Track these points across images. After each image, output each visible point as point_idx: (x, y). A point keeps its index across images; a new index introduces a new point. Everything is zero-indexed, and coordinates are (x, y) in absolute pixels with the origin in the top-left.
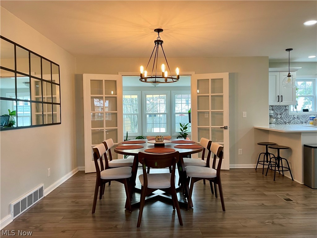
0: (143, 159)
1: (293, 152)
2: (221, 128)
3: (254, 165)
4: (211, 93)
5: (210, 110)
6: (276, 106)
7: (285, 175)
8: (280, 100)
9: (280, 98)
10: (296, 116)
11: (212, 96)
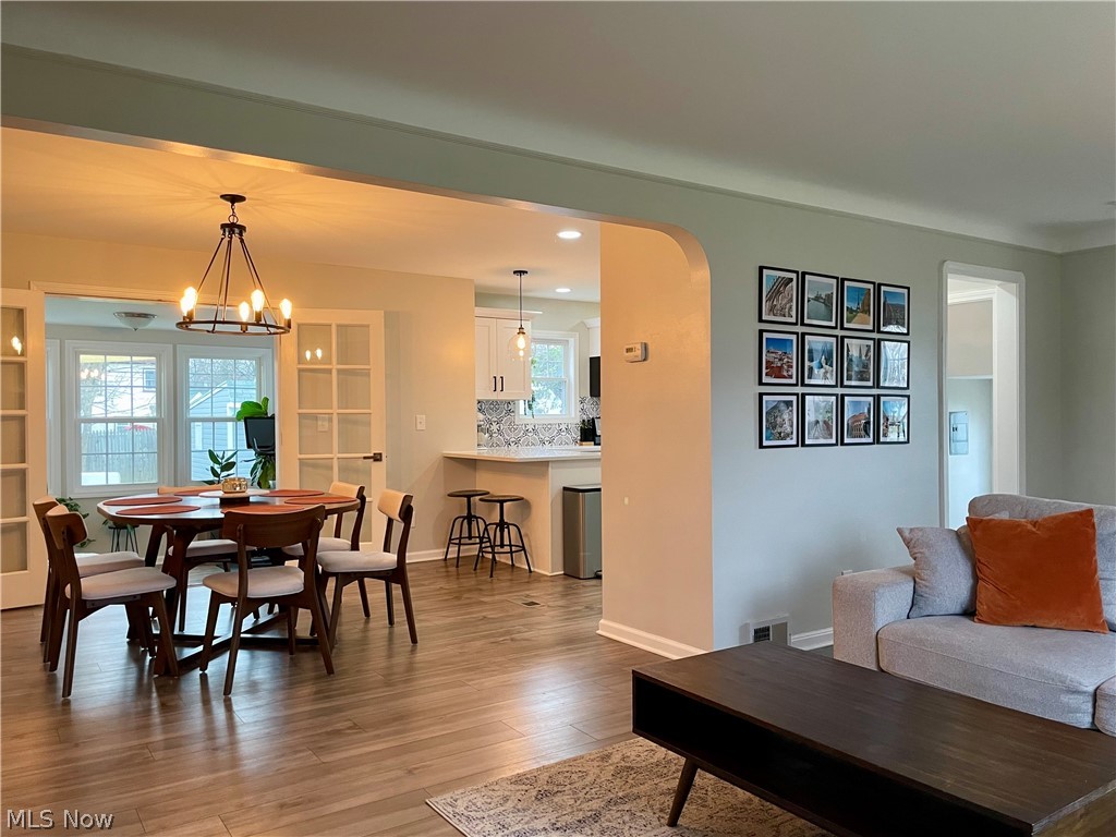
0: (241, 526)
1: (534, 510)
2: (365, 458)
3: (441, 550)
4: (338, 364)
5: (335, 410)
6: (487, 401)
7: (516, 565)
8: (499, 387)
9: (498, 383)
10: (530, 428)
11: (339, 371)
